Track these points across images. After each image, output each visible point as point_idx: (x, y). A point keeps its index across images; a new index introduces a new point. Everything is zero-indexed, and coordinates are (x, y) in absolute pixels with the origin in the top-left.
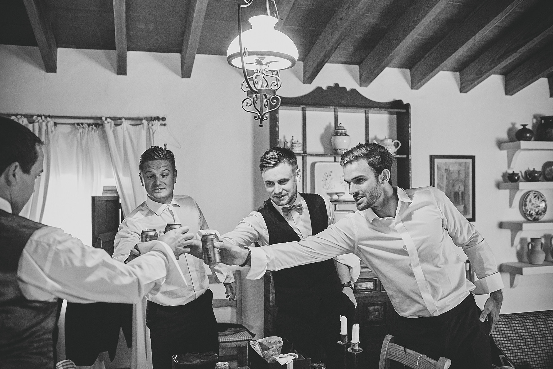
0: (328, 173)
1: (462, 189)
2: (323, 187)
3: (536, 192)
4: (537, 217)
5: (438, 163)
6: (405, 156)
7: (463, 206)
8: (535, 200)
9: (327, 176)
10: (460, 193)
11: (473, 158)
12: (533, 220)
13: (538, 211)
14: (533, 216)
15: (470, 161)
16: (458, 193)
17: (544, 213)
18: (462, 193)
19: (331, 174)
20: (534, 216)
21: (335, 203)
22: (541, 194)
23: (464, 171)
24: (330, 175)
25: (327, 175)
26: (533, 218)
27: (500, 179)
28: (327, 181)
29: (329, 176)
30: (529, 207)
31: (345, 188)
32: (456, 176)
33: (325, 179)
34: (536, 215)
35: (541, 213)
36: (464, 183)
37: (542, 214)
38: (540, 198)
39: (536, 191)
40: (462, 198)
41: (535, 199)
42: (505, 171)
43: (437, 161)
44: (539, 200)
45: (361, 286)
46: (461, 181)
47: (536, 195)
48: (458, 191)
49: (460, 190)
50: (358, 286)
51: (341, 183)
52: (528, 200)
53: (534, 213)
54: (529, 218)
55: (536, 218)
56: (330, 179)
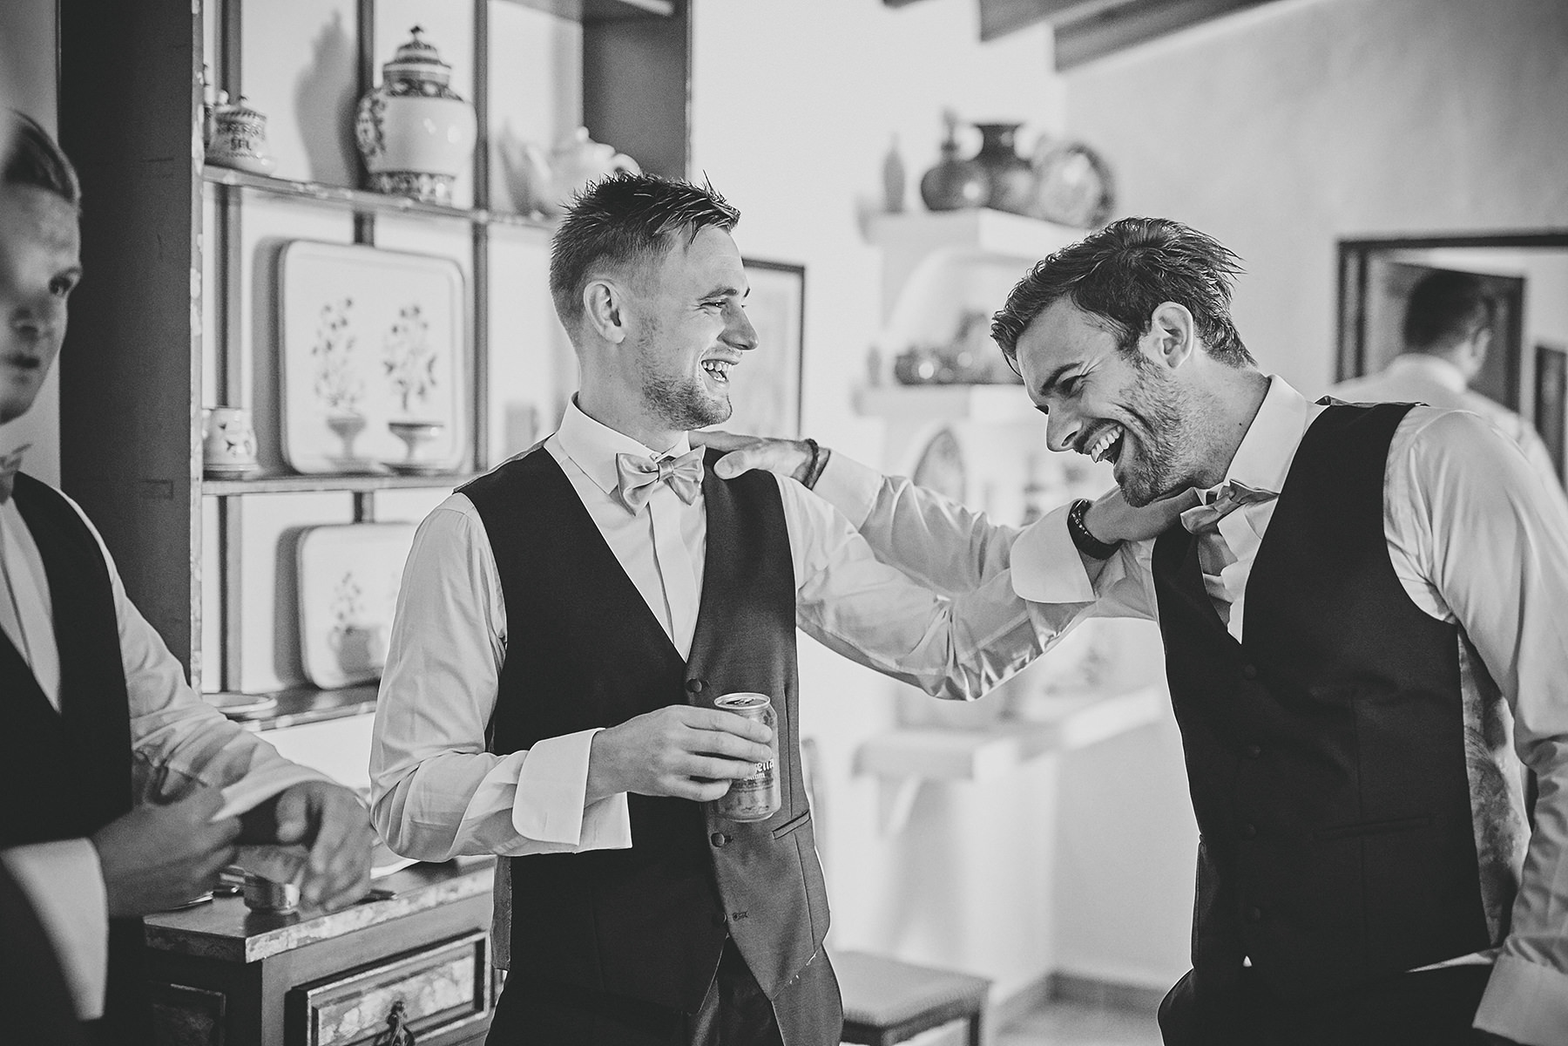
0: (335, 308)
9: (334, 326)
24: (345, 323)
25: (331, 318)
28: (331, 355)
29: (338, 324)
33: (324, 340)
51: (385, 369)
56: (343, 344)
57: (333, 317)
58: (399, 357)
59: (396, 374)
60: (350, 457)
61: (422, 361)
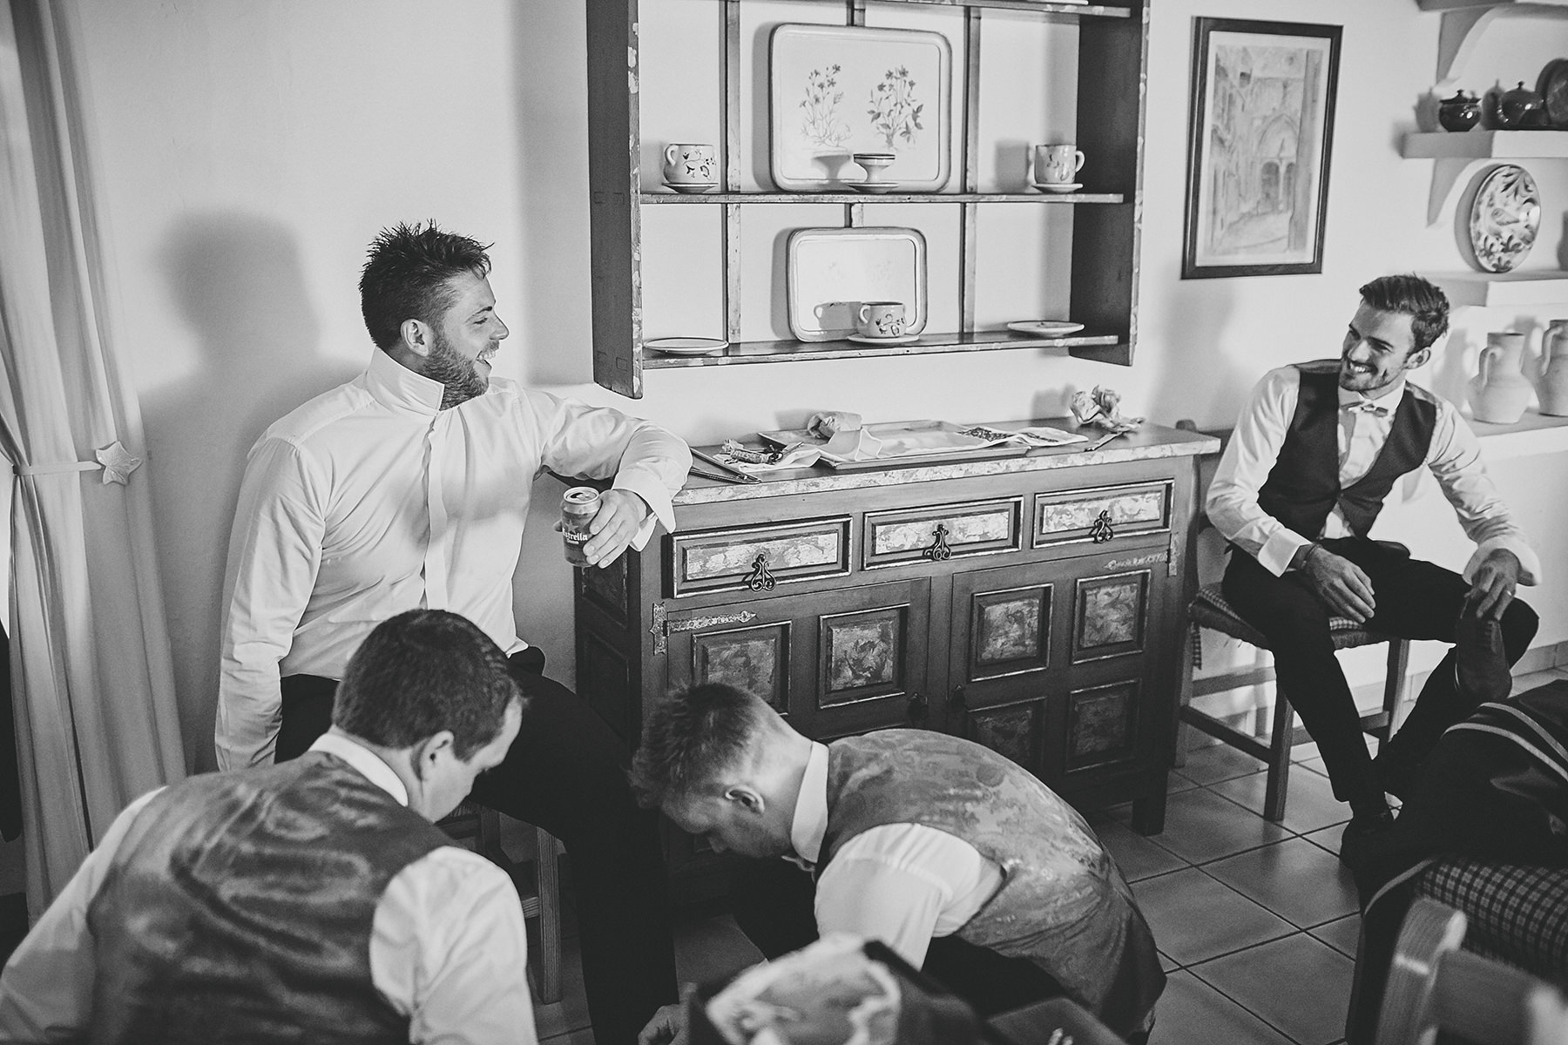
0: (823, 73)
1: (1290, 153)
2: (805, 132)
3: (1513, 170)
4: (1505, 257)
5: (1220, 47)
6: (1123, 12)
7: (1289, 214)
8: (1505, 200)
9: (821, 86)
10: (1282, 170)
11: (1333, 33)
12: (1494, 270)
13: (1511, 238)
14: (1491, 253)
15: (1324, 44)
16: (1277, 168)
17: (1528, 247)
18: (1290, 166)
19: (836, 77)
20: (1497, 256)
21: (851, 198)
22: (1527, 179)
23: (1302, 85)
24: (832, 83)
25: (819, 80)
26: (1495, 262)
27: (1409, 117)
28: (818, 107)
29: (826, 84)
30: (1484, 225)
31: (888, 136)
32: (1276, 104)
33: (812, 95)
34: (1503, 251)
35: (1518, 245)
36: (1298, 131)
37: (1521, 247)
38: (1522, 190)
39: (1512, 167)
40: (1289, 184)
41: (1505, 193)
42: (1425, 90)
43: (1217, 39)
44: (1518, 197)
45: (962, 530)
46: (1290, 123)
47: (1510, 179)
48: (1277, 161)
49: (1282, 155)
50: (954, 533)
51: (871, 116)
52: (1485, 198)
53: (1498, 247)
54: (1483, 261)
55: (1503, 263)
56: (830, 99)
57: (821, 79)
58: (885, 107)
59: (881, 120)
60: (834, 180)
61: (908, 111)
